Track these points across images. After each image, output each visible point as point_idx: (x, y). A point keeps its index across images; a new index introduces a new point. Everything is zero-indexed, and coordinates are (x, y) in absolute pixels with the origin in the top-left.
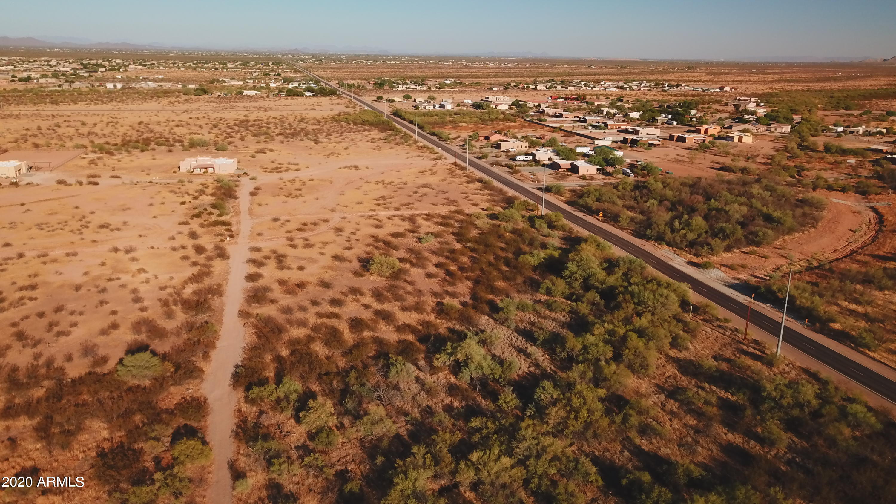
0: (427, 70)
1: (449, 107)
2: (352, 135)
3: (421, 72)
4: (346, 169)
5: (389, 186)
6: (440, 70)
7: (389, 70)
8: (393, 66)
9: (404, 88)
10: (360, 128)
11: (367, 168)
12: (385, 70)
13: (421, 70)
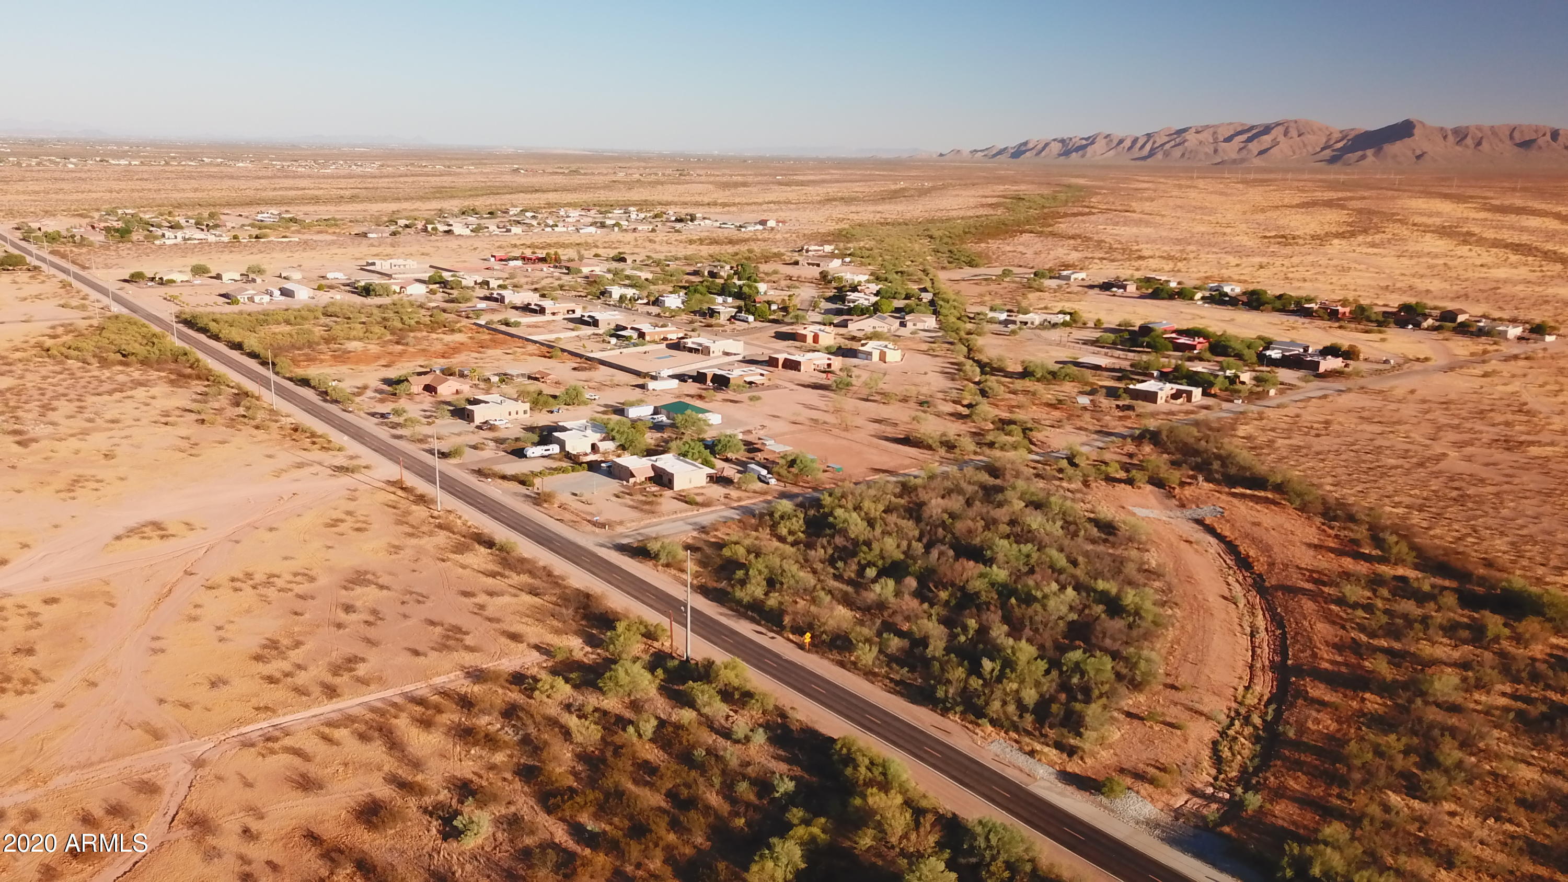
0: (206, 184)
1: (303, 294)
2: (111, 406)
3: (196, 190)
4: (135, 540)
5: (271, 592)
6: (235, 183)
7: (123, 185)
8: (127, 174)
9: (179, 239)
10: (121, 378)
11: (189, 526)
12: (115, 185)
13: (194, 184)
